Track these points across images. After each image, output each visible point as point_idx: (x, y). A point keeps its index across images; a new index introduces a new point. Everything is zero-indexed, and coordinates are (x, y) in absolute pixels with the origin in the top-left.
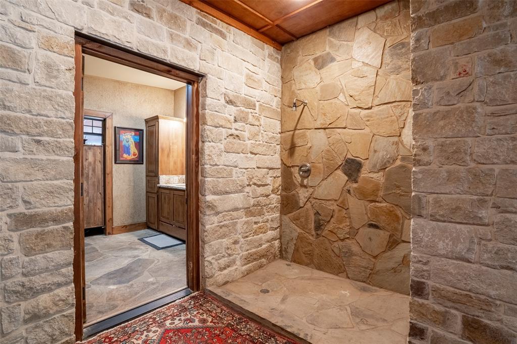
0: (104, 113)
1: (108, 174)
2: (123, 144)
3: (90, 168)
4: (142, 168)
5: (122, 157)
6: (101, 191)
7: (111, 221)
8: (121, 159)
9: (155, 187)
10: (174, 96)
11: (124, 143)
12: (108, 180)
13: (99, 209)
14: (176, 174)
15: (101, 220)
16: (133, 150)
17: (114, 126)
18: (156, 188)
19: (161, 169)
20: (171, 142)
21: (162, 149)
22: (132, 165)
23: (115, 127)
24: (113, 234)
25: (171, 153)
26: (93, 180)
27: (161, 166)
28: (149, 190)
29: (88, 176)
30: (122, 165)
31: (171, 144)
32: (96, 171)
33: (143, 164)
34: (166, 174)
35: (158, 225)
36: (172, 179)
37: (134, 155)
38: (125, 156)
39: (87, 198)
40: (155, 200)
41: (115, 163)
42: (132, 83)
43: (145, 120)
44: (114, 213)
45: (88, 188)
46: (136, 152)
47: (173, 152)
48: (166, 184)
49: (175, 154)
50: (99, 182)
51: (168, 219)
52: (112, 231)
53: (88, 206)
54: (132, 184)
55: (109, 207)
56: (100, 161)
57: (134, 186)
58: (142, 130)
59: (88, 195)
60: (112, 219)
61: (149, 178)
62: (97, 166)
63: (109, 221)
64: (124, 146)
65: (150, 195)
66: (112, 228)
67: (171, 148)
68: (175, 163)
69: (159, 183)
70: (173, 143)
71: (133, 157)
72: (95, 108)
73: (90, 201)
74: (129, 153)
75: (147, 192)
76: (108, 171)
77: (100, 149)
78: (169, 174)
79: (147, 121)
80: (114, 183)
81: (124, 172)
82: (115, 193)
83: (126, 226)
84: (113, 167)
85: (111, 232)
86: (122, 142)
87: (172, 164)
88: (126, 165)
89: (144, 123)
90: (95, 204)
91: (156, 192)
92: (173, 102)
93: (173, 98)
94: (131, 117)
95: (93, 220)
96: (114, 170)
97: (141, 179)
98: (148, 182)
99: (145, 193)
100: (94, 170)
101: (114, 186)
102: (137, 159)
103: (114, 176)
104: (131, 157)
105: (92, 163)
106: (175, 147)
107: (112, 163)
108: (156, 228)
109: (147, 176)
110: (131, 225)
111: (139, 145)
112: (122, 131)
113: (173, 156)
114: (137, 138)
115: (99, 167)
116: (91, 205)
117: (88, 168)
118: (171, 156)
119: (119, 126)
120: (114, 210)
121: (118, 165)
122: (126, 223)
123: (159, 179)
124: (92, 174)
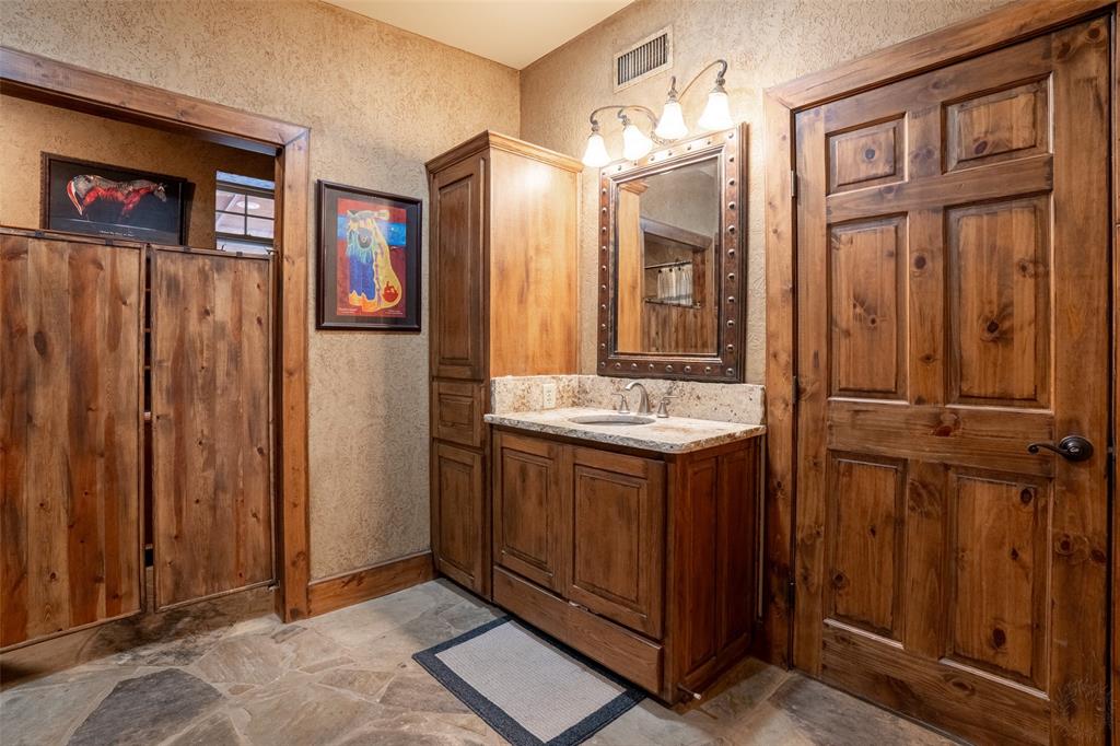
0: (277, 125)
1: (291, 374)
2: (349, 253)
3: (222, 346)
4: (416, 347)
5: (347, 305)
6: (263, 443)
7: (302, 564)
8: (341, 311)
9: (471, 422)
10: (522, 92)
11: (352, 248)
12: (290, 396)
13: (255, 515)
14: (547, 372)
15: (263, 561)
16: (385, 275)
17: (314, 179)
18: (478, 428)
19: (499, 350)
20: (532, 242)
21: (503, 272)
22: (378, 337)
23: (319, 182)
24: (310, 613)
25: (532, 287)
26: (233, 397)
27: (498, 337)
28: (445, 432)
29: (211, 382)
30: (346, 337)
31: (532, 253)
32: (246, 358)
33: (418, 330)
34: (514, 373)
35: (488, 576)
36: (535, 391)
37: (390, 296)
38: (356, 299)
39: (210, 474)
40: (470, 476)
41: (319, 327)
42: (380, 24)
43: (427, 165)
44: (314, 527)
45: (212, 430)
46: (397, 285)
47: (537, 282)
48: (517, 410)
49: (545, 292)
50: (255, 406)
51: (541, 565)
52: (309, 601)
53: (214, 508)
54: (381, 410)
55: (295, 506)
56: (259, 321)
57: (387, 418)
58: (417, 202)
59: (210, 462)
60: (305, 555)
61: (444, 387)
62: (249, 339)
63: (294, 564)
64: (353, 259)
65: (448, 452)
66: (308, 591)
67: (533, 265)
68: (545, 327)
69: (488, 408)
70: (538, 249)
71: (385, 305)
72: (239, 103)
73: (219, 487)
74: (368, 289)
75: (433, 440)
76: (290, 359)
77: (260, 270)
78: (525, 372)
79: (434, 169)
80: (313, 410)
81: (351, 363)
82: (320, 448)
83: (357, 578)
84: (311, 341)
85: (303, 607)
86: (344, 244)
87: (534, 330)
88: (359, 336)
89: (424, 177)
90: (241, 498)
91: (477, 443)
92: (518, 112)
93: (518, 98)
94: (379, 152)
95: (232, 562)
96: (313, 354)
97: (414, 388)
98: (438, 402)
99: (427, 441)
100: (235, 357)
101: (313, 422)
102: (399, 313)
103: (314, 379)
104: (377, 305)
105: (229, 326)
106: (545, 263)
107: (306, 330)
108: (478, 588)
109: (432, 378)
110: (378, 570)
111: (406, 258)
112: (346, 202)
113: (536, 300)
114: (402, 230)
115: (256, 342)
116: (226, 500)
117: (213, 348)
118: (531, 298)
119: (332, 179)
120: (314, 515)
121: (328, 336)
122: (360, 566)
123: (489, 394)
124: (228, 374)
